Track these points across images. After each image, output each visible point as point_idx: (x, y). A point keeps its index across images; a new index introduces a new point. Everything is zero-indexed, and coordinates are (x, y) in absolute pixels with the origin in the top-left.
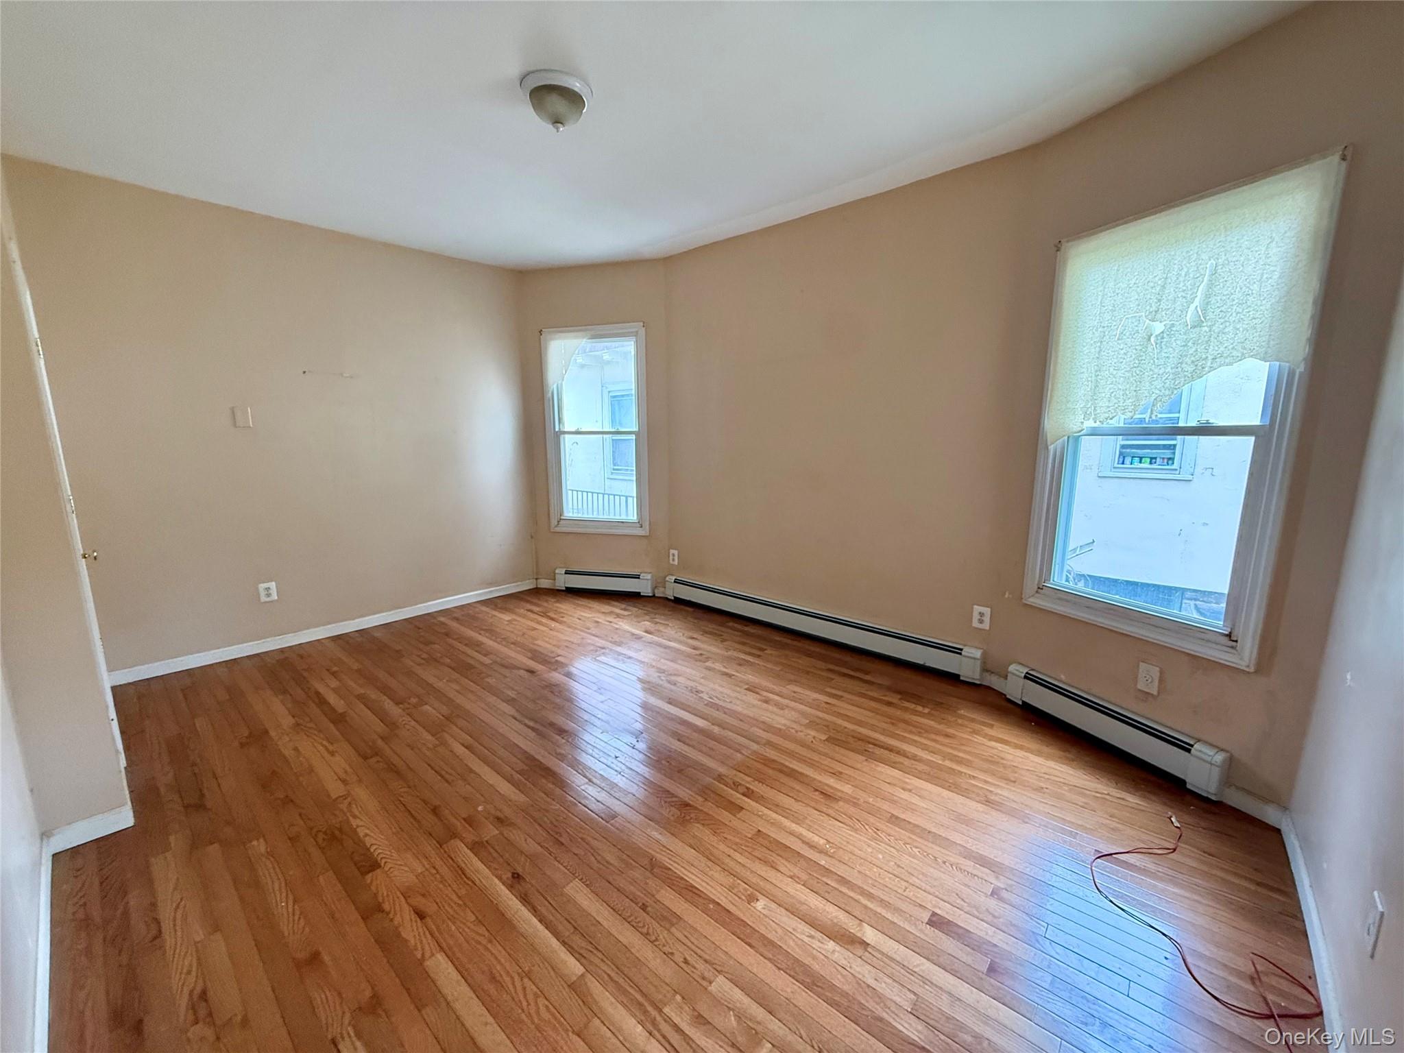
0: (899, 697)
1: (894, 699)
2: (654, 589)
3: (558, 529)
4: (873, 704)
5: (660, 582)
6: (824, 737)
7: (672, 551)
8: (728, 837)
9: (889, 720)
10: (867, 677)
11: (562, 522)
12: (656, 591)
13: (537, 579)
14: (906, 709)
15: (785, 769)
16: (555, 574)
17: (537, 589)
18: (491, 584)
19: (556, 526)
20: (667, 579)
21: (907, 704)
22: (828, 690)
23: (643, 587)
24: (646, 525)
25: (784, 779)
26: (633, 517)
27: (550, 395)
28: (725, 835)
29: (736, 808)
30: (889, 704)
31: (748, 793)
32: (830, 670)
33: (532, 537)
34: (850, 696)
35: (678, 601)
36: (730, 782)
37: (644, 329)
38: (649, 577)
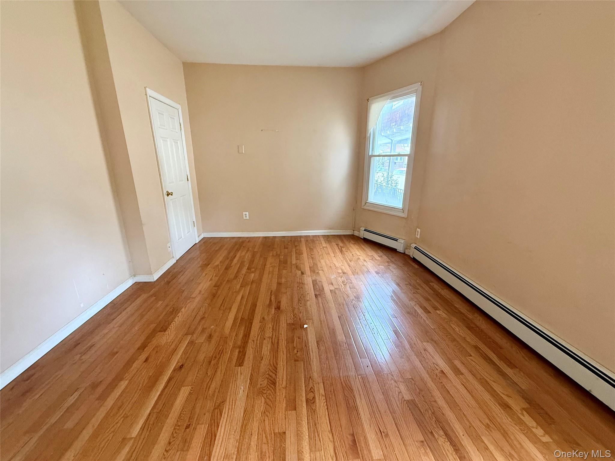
0: (527, 406)
1: (517, 404)
2: (406, 248)
3: (365, 207)
4: (487, 397)
5: (407, 247)
6: (407, 397)
7: (418, 229)
8: (267, 422)
9: (487, 421)
10: (508, 371)
11: (367, 204)
12: (406, 250)
13: (354, 230)
14: (520, 423)
15: (351, 401)
16: (360, 229)
17: (353, 235)
18: (329, 228)
19: (364, 206)
20: (411, 245)
21: (527, 419)
22: (457, 363)
23: (399, 246)
24: (406, 212)
25: (343, 408)
26: (400, 206)
27: (369, 135)
28: (266, 419)
29: (293, 405)
30: (506, 407)
31: (310, 402)
32: (476, 348)
33: (354, 210)
34: (470, 378)
35: (414, 260)
36: (311, 385)
37: (421, 87)
38: (403, 241)
